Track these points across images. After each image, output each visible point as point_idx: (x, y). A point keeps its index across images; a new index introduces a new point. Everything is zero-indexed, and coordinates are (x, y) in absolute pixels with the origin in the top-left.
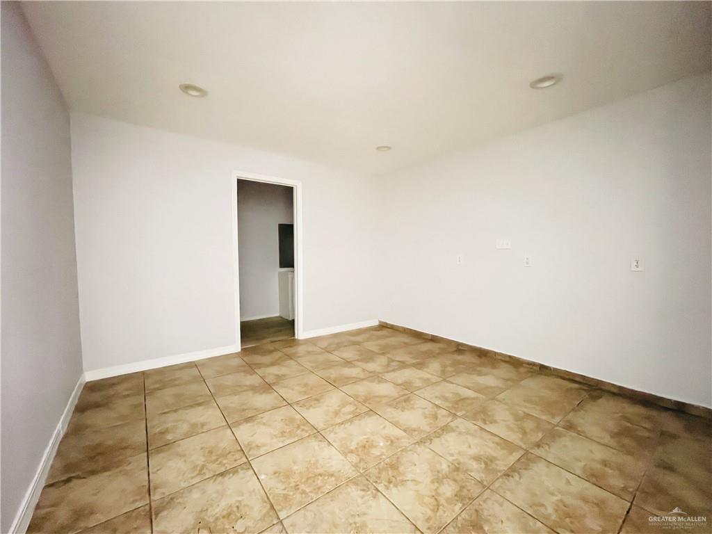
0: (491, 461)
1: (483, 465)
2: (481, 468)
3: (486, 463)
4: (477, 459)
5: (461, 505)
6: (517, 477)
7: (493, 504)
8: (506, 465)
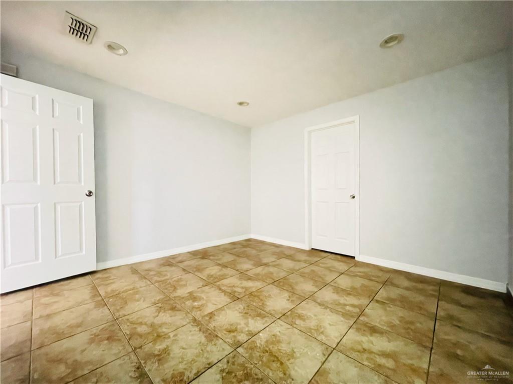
0: (159, 360)
1: (156, 352)
2: (155, 351)
3: (158, 355)
4: (166, 351)
5: (128, 333)
6: (132, 374)
7: (119, 349)
8: (149, 370)
